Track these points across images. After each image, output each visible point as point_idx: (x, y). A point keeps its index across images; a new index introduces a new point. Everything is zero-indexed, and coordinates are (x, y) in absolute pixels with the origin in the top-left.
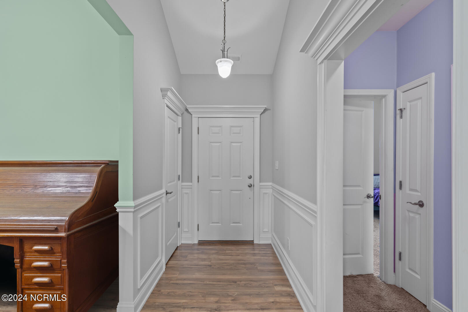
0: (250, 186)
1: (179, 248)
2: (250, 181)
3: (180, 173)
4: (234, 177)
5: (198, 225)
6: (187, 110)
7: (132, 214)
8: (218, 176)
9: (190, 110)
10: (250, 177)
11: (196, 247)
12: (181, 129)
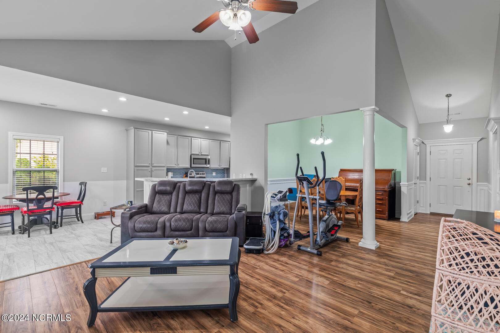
0: (469, 184)
1: (418, 214)
2: (470, 182)
3: (418, 175)
4: (456, 178)
5: (430, 204)
6: (423, 142)
7: (406, 187)
8: (444, 178)
9: (425, 143)
10: (470, 179)
11: (429, 216)
12: (419, 153)
